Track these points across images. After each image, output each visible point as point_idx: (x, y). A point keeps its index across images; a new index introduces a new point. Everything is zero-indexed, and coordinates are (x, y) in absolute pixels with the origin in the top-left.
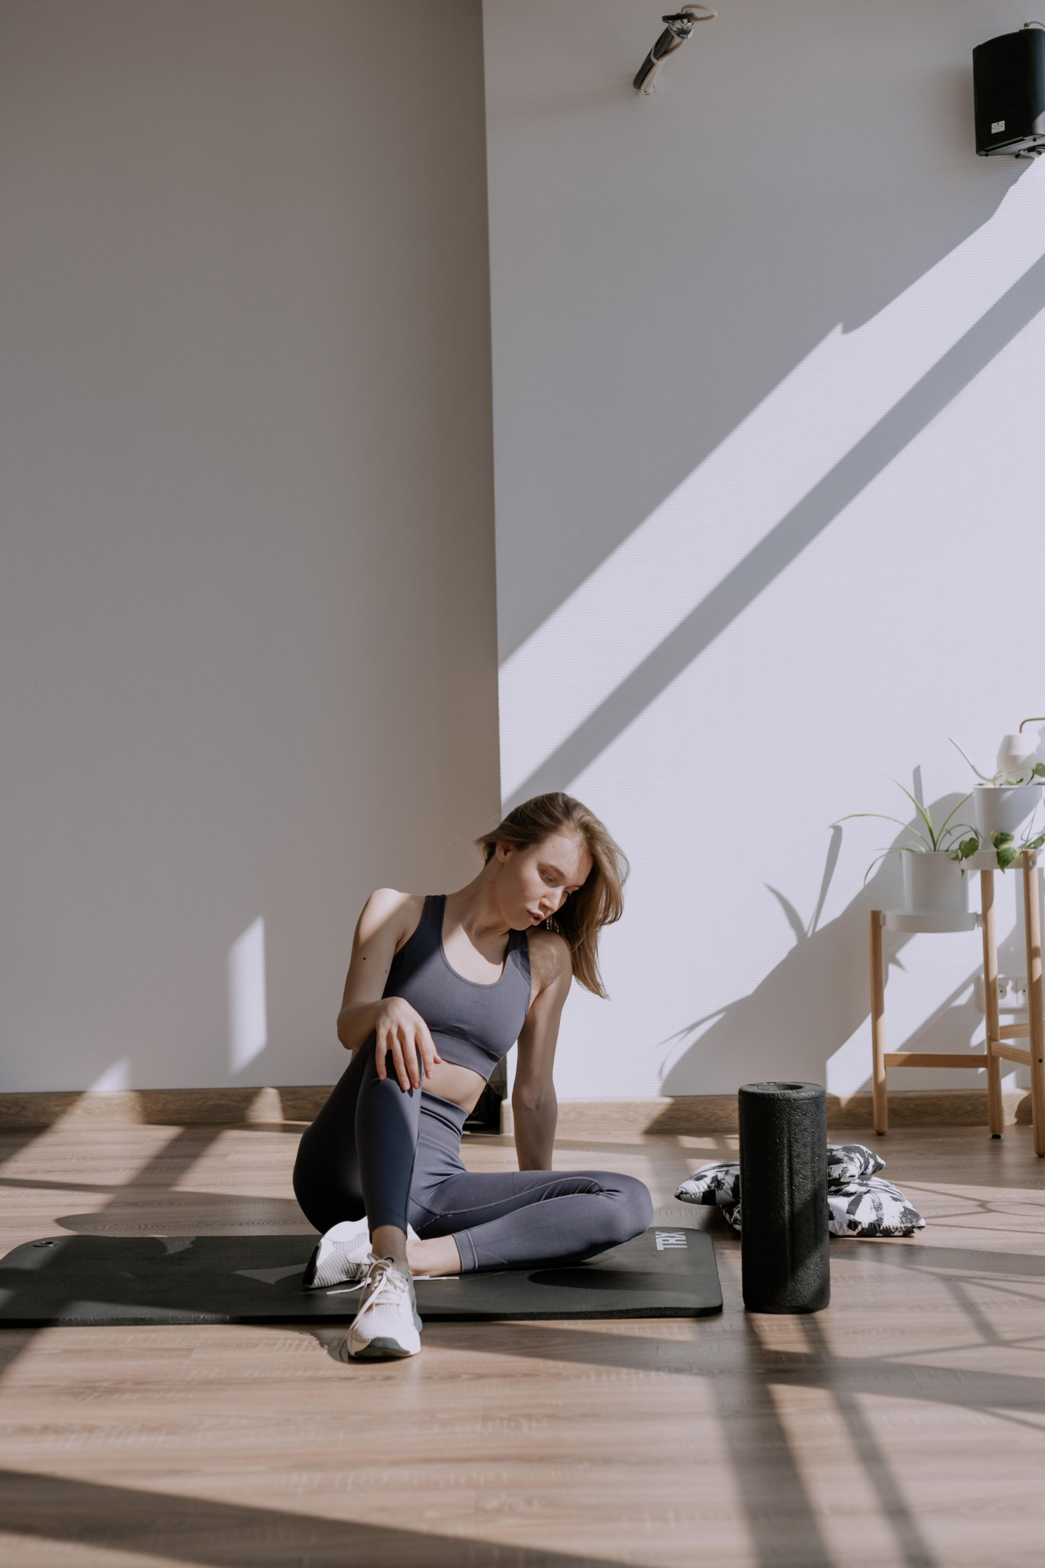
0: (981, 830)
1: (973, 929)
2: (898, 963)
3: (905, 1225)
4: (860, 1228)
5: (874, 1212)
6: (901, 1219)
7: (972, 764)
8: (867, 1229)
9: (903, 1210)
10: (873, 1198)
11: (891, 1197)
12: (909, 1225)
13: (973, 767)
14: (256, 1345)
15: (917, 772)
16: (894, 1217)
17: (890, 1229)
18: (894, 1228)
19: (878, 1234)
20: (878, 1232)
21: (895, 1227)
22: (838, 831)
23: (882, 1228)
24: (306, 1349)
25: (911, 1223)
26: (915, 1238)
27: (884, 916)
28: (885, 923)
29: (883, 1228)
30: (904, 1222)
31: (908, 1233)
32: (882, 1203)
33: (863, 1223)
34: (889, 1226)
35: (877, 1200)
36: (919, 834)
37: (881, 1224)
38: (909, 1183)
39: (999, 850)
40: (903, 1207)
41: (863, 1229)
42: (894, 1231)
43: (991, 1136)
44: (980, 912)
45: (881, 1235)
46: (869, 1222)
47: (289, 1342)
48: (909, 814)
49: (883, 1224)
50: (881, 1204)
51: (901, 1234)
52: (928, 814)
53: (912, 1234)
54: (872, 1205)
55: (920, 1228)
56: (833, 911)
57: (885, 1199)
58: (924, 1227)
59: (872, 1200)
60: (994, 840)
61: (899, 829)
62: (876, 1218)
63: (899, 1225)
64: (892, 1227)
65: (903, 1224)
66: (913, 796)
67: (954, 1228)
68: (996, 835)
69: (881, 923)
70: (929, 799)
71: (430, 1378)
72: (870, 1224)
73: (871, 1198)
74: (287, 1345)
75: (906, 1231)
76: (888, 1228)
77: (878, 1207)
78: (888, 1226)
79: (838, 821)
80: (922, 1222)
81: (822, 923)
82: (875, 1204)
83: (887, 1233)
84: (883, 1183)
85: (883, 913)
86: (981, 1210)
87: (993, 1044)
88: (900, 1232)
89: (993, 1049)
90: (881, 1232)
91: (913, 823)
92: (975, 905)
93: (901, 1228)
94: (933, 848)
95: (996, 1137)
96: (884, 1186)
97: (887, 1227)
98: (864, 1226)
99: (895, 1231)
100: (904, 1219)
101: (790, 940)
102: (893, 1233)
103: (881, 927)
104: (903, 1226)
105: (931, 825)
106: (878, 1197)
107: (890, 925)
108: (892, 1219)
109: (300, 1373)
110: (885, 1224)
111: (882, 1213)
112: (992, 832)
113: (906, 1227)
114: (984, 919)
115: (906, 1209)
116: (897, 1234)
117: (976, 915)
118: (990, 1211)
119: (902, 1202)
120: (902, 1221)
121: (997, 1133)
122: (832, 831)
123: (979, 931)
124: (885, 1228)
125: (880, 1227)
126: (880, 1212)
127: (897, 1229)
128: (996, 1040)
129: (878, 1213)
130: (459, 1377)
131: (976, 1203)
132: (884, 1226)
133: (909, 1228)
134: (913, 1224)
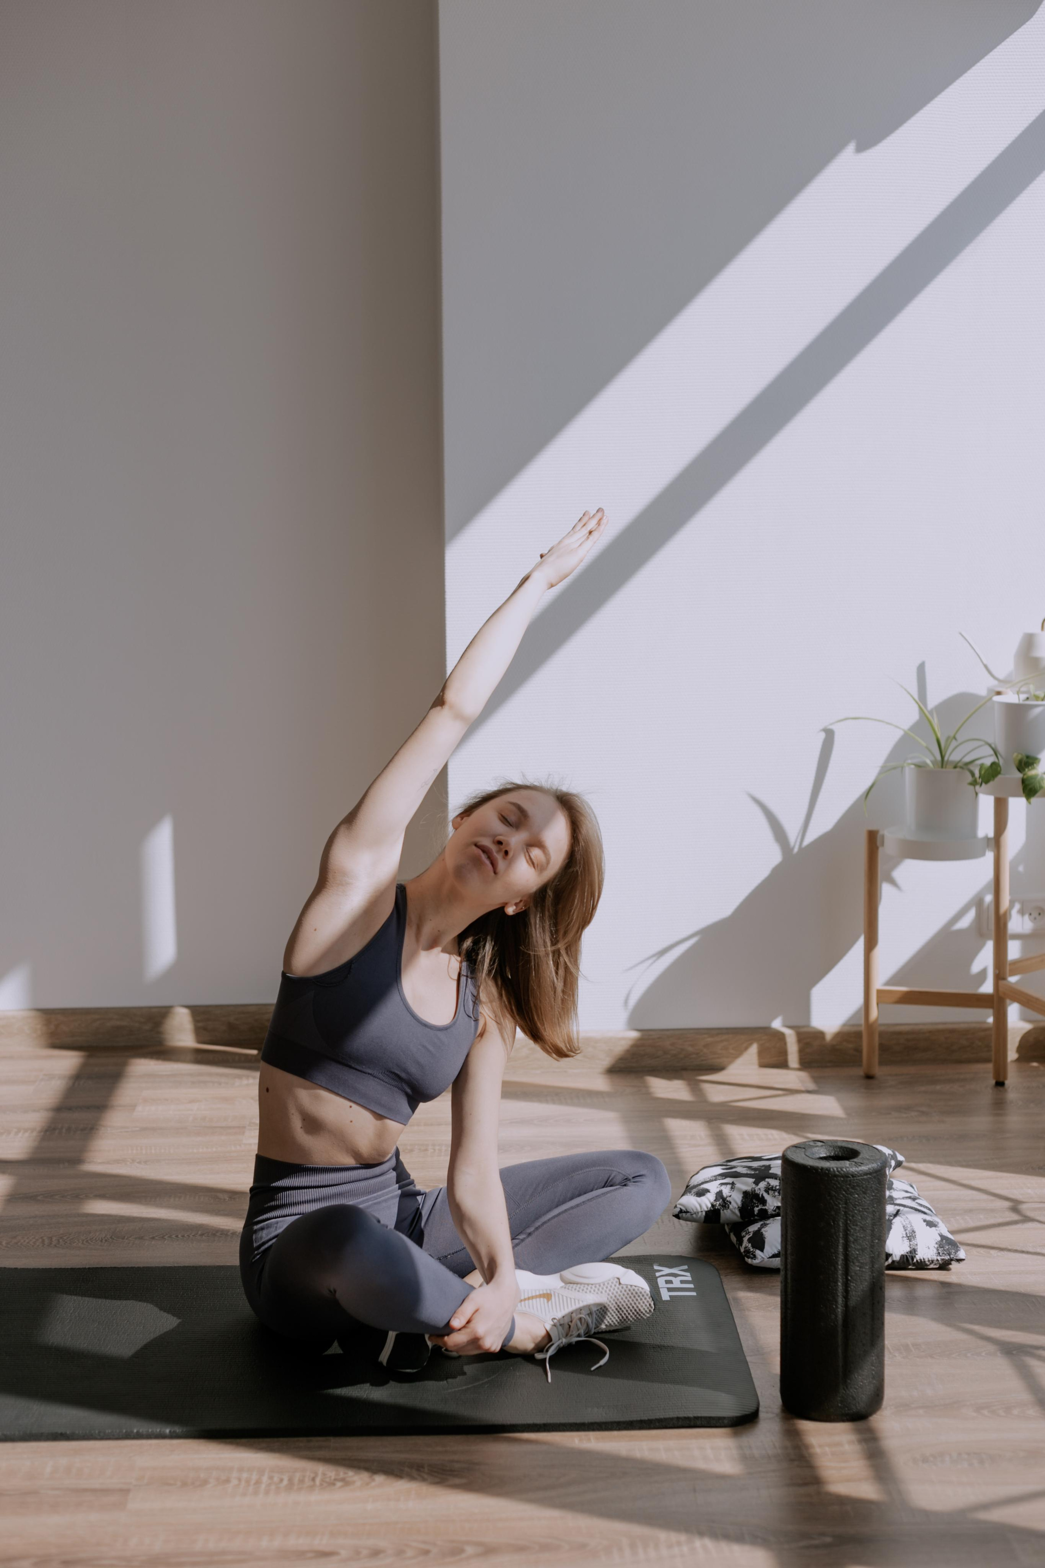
0: (1001, 749)
1: (983, 854)
2: (893, 882)
3: (942, 1258)
4: (890, 1261)
5: (907, 1242)
6: (938, 1250)
7: (985, 662)
8: (898, 1262)
9: (939, 1239)
10: (904, 1224)
11: (925, 1221)
12: (947, 1257)
13: (986, 667)
14: (205, 1482)
15: (921, 669)
16: (929, 1248)
17: (925, 1262)
18: (929, 1261)
19: (910, 1267)
20: (910, 1265)
21: (930, 1259)
22: (829, 734)
23: (915, 1260)
24: (267, 1492)
25: (949, 1255)
26: (953, 1270)
27: (883, 836)
28: (883, 844)
29: (917, 1261)
30: (941, 1254)
31: (944, 1266)
32: (916, 1230)
33: (894, 1256)
34: (924, 1259)
35: (909, 1226)
36: (924, 744)
37: (915, 1256)
38: (921, 1166)
39: (1025, 777)
40: (939, 1234)
41: (893, 1262)
42: (928, 1263)
43: (993, 1082)
44: (991, 834)
45: (914, 1267)
46: (900, 1254)
47: (245, 1475)
48: (910, 716)
49: (917, 1256)
50: (914, 1232)
51: (937, 1266)
52: (935, 722)
53: (950, 1266)
54: (904, 1233)
55: (959, 1260)
56: (822, 823)
57: (917, 1221)
58: (964, 1260)
59: (904, 1227)
60: (1017, 762)
61: (899, 734)
62: (908, 1249)
63: (935, 1258)
64: (926, 1260)
65: (940, 1256)
66: (916, 697)
67: (993, 1252)
68: (1020, 757)
69: (878, 843)
70: (934, 700)
71: (426, 1552)
72: (902, 1256)
73: (902, 1224)
74: (243, 1483)
75: (943, 1263)
76: (923, 1260)
77: (911, 1236)
78: (922, 1258)
79: (831, 724)
80: (962, 1254)
81: (809, 839)
82: (907, 1231)
83: (922, 1266)
84: (907, 1192)
85: (881, 833)
86: (1015, 1217)
87: (1001, 983)
88: (935, 1264)
89: (1001, 989)
90: (914, 1264)
91: (915, 728)
92: (986, 827)
93: (937, 1260)
94: (939, 758)
95: (1000, 1084)
96: (910, 1198)
97: (921, 1260)
98: (895, 1259)
99: (931, 1264)
100: (940, 1250)
101: (774, 856)
102: (928, 1265)
103: (877, 848)
104: (939, 1258)
105: (939, 735)
106: (910, 1222)
107: (888, 849)
108: (927, 1251)
109: (264, 1543)
110: (920, 1255)
111: (916, 1243)
112: (1015, 754)
113: (943, 1259)
114: (996, 842)
115: (943, 1237)
116: (932, 1266)
117: (987, 839)
118: (1027, 1219)
119: (937, 1228)
120: (939, 1253)
121: (1001, 1080)
122: (823, 735)
123: (990, 856)
124: (919, 1261)
125: (913, 1259)
126: (913, 1242)
127: (933, 1261)
128: (1004, 979)
129: (911, 1243)
130: (462, 1551)
131: (1007, 1204)
132: (918, 1259)
133: (947, 1260)
134: (952, 1256)
